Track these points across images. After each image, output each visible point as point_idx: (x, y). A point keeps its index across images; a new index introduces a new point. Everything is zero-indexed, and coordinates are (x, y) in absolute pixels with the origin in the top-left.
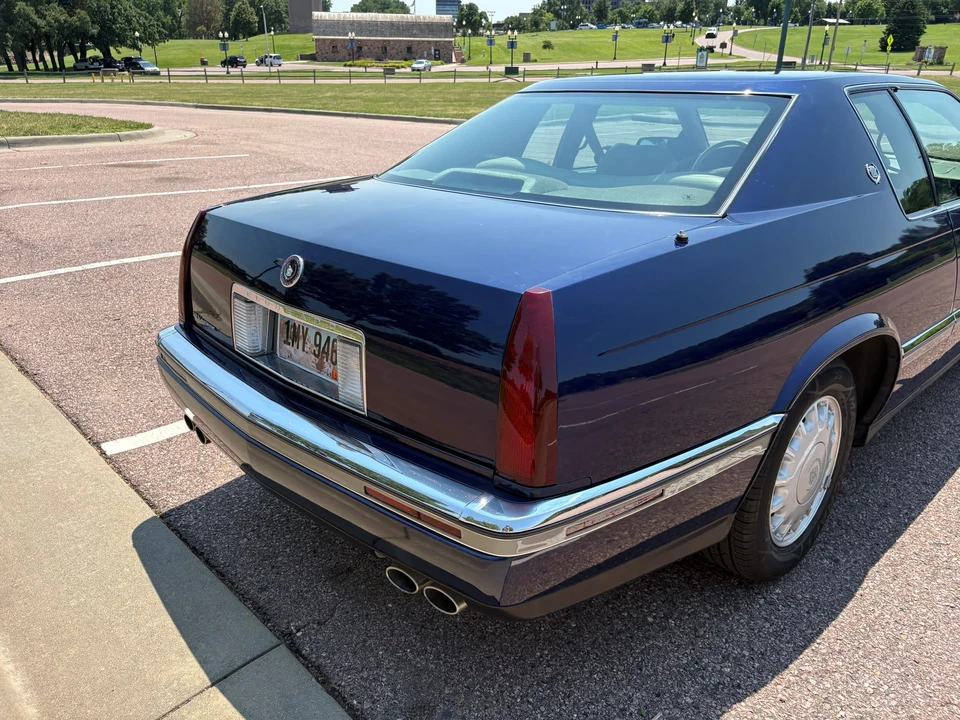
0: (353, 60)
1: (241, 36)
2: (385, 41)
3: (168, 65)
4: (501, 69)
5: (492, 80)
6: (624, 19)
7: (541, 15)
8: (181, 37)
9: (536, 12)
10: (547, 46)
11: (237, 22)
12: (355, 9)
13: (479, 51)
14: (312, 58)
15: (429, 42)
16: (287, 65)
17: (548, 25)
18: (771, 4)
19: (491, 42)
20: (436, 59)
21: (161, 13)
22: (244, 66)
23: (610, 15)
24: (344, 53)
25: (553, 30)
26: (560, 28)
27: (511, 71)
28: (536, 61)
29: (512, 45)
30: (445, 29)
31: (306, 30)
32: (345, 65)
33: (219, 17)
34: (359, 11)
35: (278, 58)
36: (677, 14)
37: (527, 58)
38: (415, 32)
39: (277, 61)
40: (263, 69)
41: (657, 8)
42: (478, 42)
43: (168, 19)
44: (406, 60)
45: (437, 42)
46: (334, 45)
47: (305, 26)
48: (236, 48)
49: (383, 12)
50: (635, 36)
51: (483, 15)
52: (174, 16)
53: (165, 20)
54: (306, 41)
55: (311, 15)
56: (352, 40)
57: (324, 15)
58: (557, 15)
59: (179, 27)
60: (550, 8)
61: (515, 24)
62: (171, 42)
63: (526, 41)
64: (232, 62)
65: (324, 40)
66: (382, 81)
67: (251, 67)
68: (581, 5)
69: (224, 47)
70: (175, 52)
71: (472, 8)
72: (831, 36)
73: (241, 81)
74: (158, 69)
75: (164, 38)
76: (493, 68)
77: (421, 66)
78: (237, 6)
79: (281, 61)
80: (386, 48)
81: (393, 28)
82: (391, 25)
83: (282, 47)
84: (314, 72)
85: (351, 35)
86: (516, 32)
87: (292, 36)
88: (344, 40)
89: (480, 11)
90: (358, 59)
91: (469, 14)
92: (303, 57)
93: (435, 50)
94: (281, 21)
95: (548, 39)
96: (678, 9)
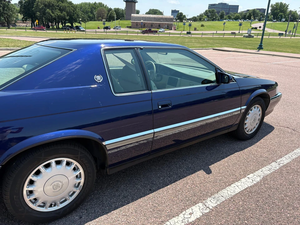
0: (142, 28)
1: (112, 21)
2: (152, 23)
3: (89, 28)
4: (185, 32)
5: (181, 36)
6: (230, 18)
7: (202, 16)
8: (95, 20)
9: (200, 15)
10: (202, 26)
11: (110, 16)
12: (147, 13)
13: (181, 27)
14: (130, 27)
15: (166, 24)
16: (122, 29)
17: (204, 20)
18: (279, 15)
19: (184, 24)
20: (167, 29)
21: (90, 14)
22: (110, 29)
23: (225, 17)
24: (139, 26)
25: (206, 21)
26: (208, 20)
27: (189, 33)
28: (198, 30)
29: (190, 25)
30: (171, 20)
31: (130, 19)
32: (139, 30)
33: (106, 15)
35: (120, 27)
36: (246, 17)
37: (195, 29)
38: (161, 20)
39: (119, 28)
40: (114, 30)
41: (241, 15)
42: (181, 24)
43: (91, 15)
44: (158, 29)
45: (168, 24)
46: (137, 24)
48: (108, 24)
49: (155, 15)
50: (232, 24)
51: (185, 16)
52: (94, 14)
53: (90, 16)
54: (129, 23)
55: (131, 15)
57: (135, 15)
58: (208, 16)
59: (95, 18)
60: (206, 14)
61: (194, 19)
62: (90, 22)
63: (195, 24)
64: (107, 28)
65: (134, 22)
67: (112, 30)
68: (216, 13)
69: (104, 24)
70: (92, 25)
71: (181, 14)
72: (296, 25)
73: (106, 34)
74: (85, 30)
75: (88, 21)
76: (183, 32)
77: (161, 31)
78: (110, 12)
79: (121, 28)
80: (152, 25)
81: (155, 19)
82: (155, 18)
83: (122, 24)
84: (127, 31)
85: (142, 21)
86: (191, 21)
87: (126, 21)
88: (140, 22)
89: (183, 15)
90: (144, 28)
91: (180, 16)
92: (128, 27)
93: (167, 26)
94: (123, 16)
95: (203, 24)
96: (247, 15)
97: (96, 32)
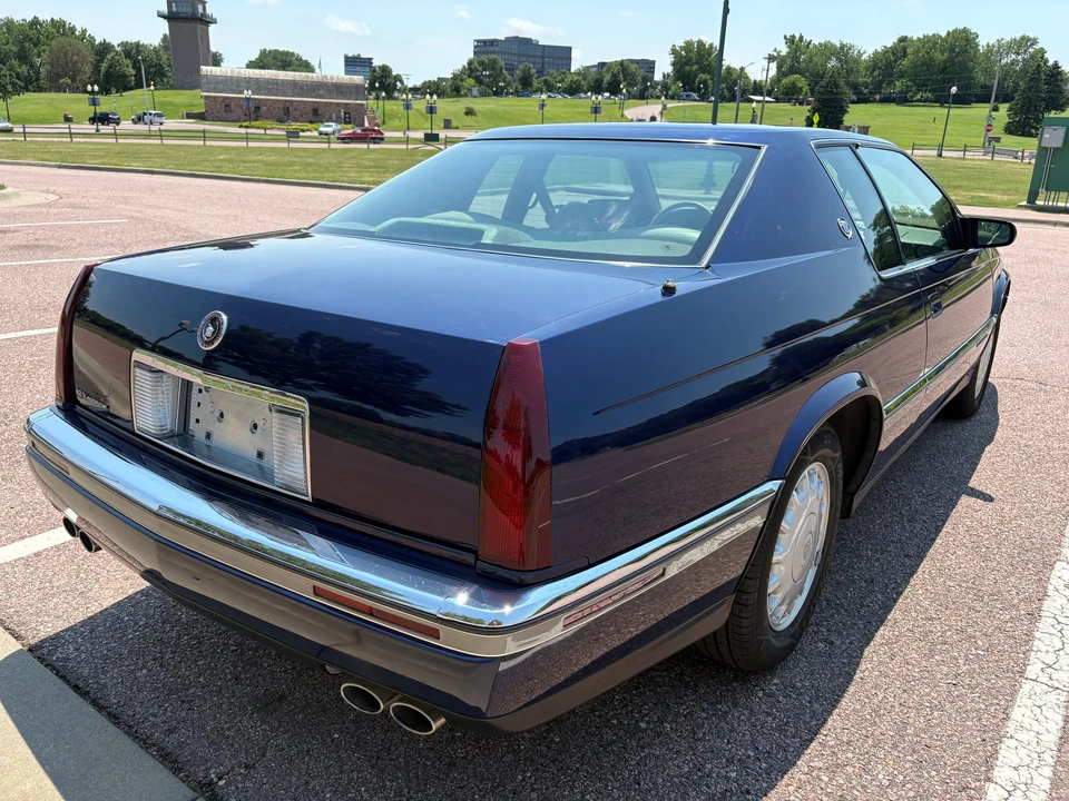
0: (250, 120)
1: (114, 90)
2: (287, 101)
3: (24, 121)
4: (420, 135)
5: (410, 147)
6: (550, 88)
7: (462, 80)
8: (40, 89)
9: (455, 77)
10: (469, 112)
11: (108, 74)
12: (251, 65)
13: (394, 116)
14: (201, 117)
15: (338, 104)
16: (170, 124)
17: (470, 90)
18: (697, 79)
19: (408, 107)
20: (346, 123)
21: (15, 62)
22: (118, 124)
23: (535, 84)
24: (238, 112)
25: (475, 97)
26: (483, 94)
27: (431, 138)
28: (457, 128)
29: (431, 110)
30: (354, 90)
31: (193, 86)
32: (241, 126)
33: (88, 69)
34: (255, 68)
35: (160, 115)
36: (605, 85)
37: (448, 125)
38: (321, 92)
39: (158, 119)
40: (141, 127)
41: (584, 80)
42: (393, 106)
43: (24, 69)
44: (311, 122)
45: (346, 104)
46: (227, 104)
47: (191, 81)
48: (107, 104)
49: (284, 69)
50: (562, 107)
51: (398, 78)
52: (32, 66)
53: (19, 70)
54: (195, 99)
55: (199, 70)
56: (248, 99)
57: (215, 70)
58: (479, 81)
59: (38, 79)
60: (471, 73)
61: (434, 88)
62: (28, 96)
63: (446, 106)
64: (103, 119)
65: (215, 97)
66: (285, 145)
67: (126, 125)
68: (504, 71)
69: (94, 103)
70: (32, 106)
71: (385, 70)
73: (114, 140)
74: (11, 125)
75: (18, 90)
76: (412, 134)
77: (329, 130)
78: (109, 56)
79: (164, 120)
80: (288, 109)
81: (297, 87)
82: (294, 84)
83: (164, 104)
84: (204, 132)
85: (247, 94)
86: (435, 97)
87: (176, 92)
88: (239, 98)
89: (394, 74)
90: (257, 120)
91: (382, 76)
92: (189, 116)
93: (345, 113)
94: (163, 75)
95: (471, 105)
96: (605, 79)
97: (71, 134)
